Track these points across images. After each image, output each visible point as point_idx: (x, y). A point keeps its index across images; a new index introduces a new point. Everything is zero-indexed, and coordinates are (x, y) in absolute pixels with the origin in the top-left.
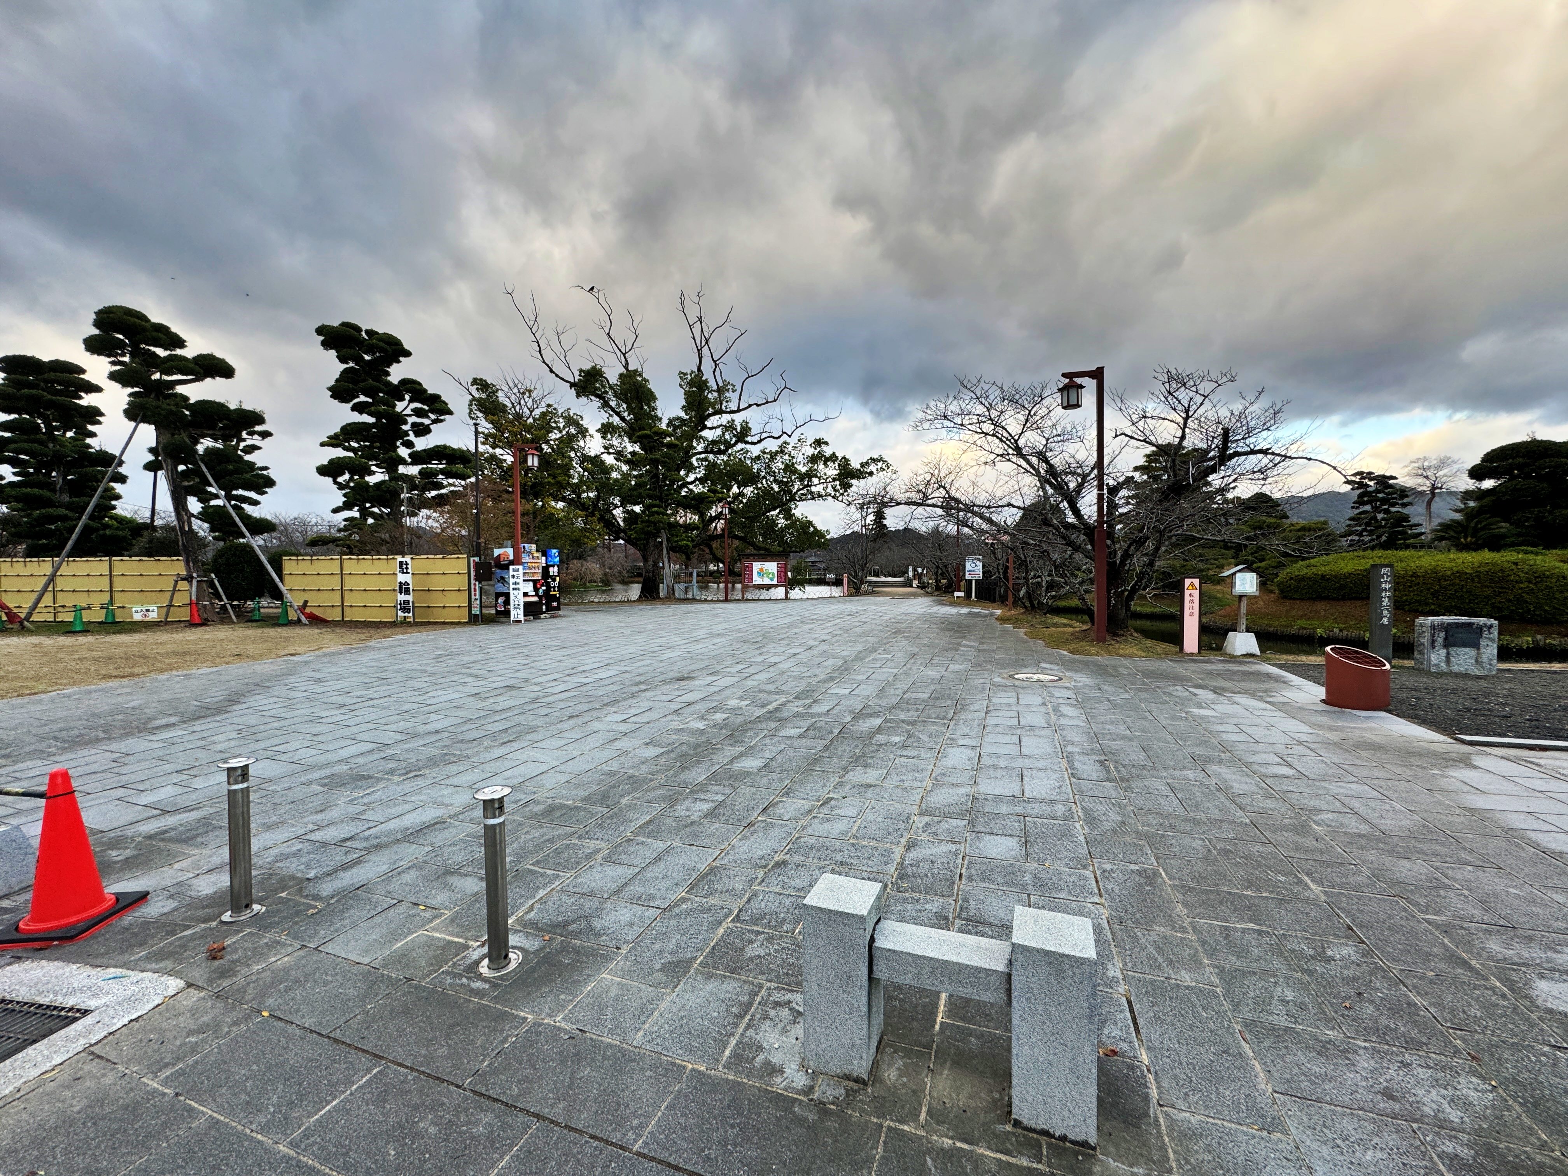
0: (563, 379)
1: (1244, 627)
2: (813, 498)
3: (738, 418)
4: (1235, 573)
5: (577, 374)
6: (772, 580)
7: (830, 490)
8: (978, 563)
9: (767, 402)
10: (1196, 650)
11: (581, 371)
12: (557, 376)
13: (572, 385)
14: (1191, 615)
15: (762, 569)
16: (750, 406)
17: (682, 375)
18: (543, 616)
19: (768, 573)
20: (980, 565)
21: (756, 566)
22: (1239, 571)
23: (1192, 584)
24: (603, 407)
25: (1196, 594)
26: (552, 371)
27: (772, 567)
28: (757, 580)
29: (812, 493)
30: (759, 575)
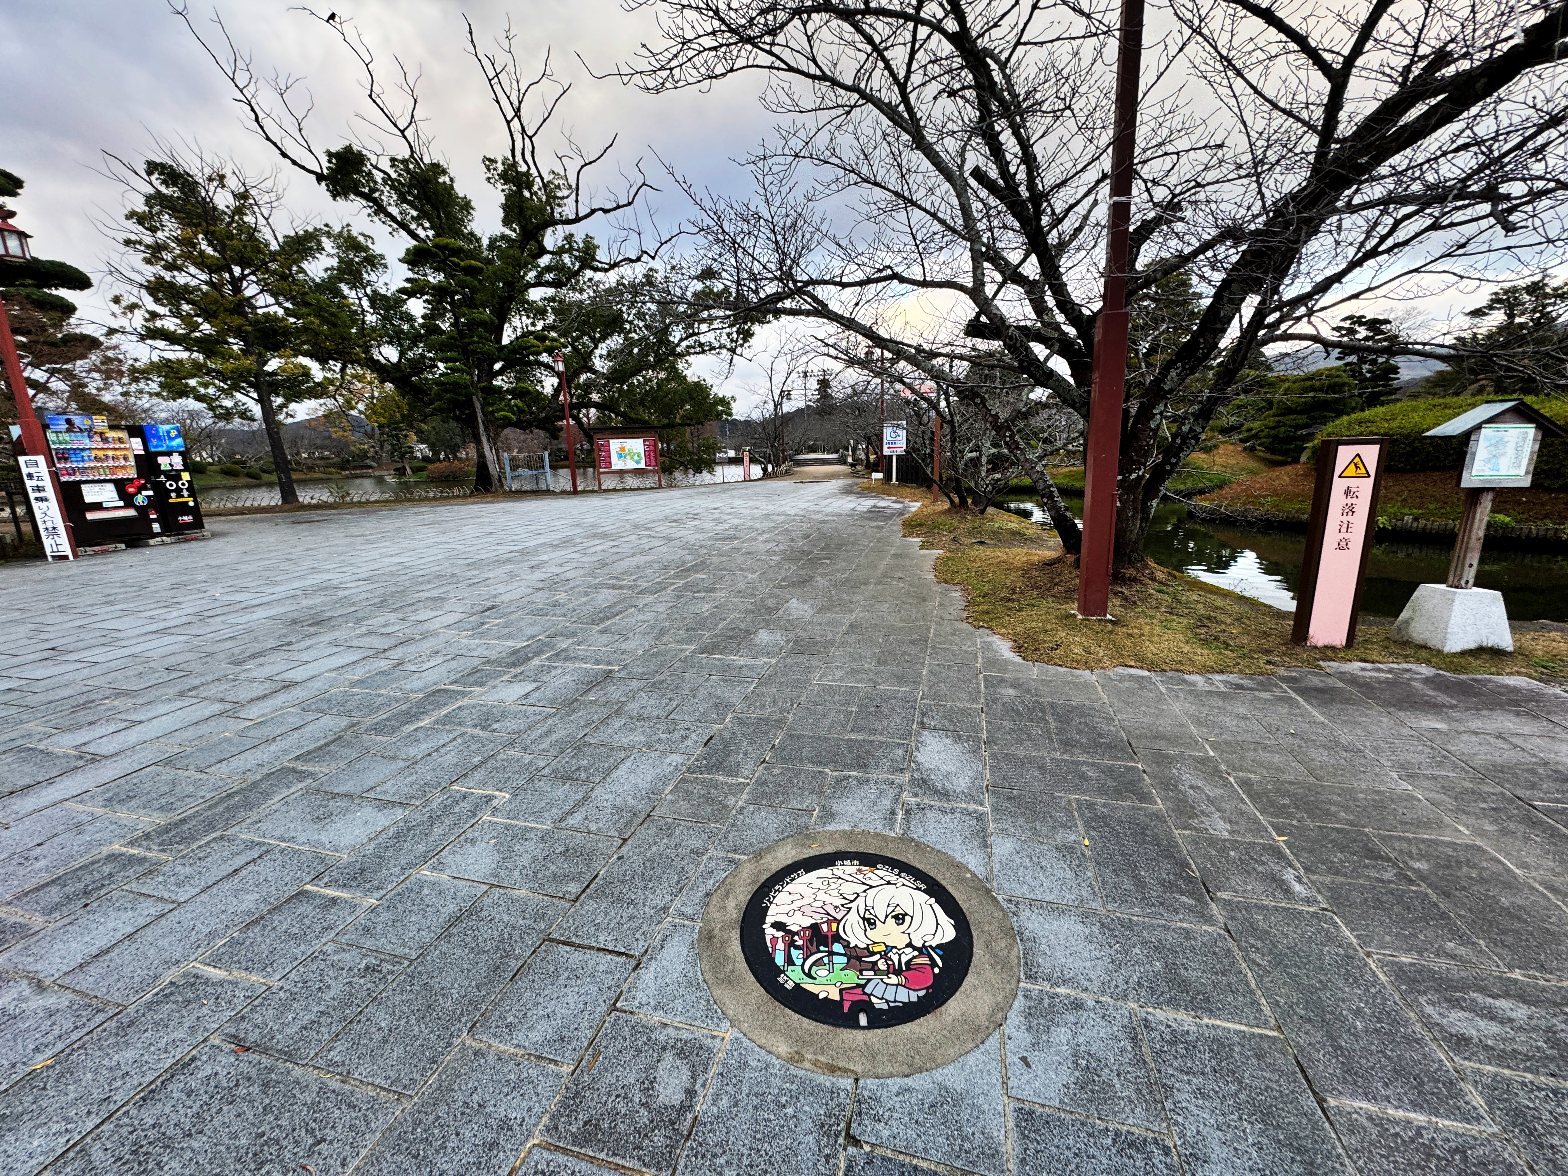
0: (303, 168)
1: (1470, 574)
2: (703, 352)
3: (579, 231)
4: (1478, 427)
5: (324, 159)
6: (638, 462)
7: (725, 340)
8: (900, 432)
9: (618, 207)
10: (1339, 638)
11: (330, 154)
12: (294, 163)
13: (320, 178)
14: (1342, 546)
15: (622, 449)
16: (593, 211)
17: (489, 162)
18: (152, 542)
19: (631, 454)
20: (903, 434)
21: (615, 445)
22: (1491, 420)
23: (1357, 461)
24: (376, 213)
25: (1365, 488)
26: (284, 155)
27: (636, 445)
28: (617, 464)
29: (701, 345)
30: (620, 456)
